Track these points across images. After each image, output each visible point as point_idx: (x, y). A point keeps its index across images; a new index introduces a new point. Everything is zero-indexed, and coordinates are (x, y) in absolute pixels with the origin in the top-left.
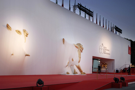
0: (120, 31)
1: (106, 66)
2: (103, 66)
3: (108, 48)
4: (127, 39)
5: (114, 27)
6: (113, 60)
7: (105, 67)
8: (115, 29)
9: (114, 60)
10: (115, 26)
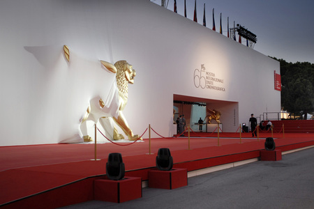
0: (251, 37)
1: (219, 117)
2: (210, 118)
3: (218, 76)
4: (275, 59)
5: (236, 26)
6: (235, 103)
7: (215, 119)
8: (237, 33)
9: (237, 103)
10: (238, 25)
